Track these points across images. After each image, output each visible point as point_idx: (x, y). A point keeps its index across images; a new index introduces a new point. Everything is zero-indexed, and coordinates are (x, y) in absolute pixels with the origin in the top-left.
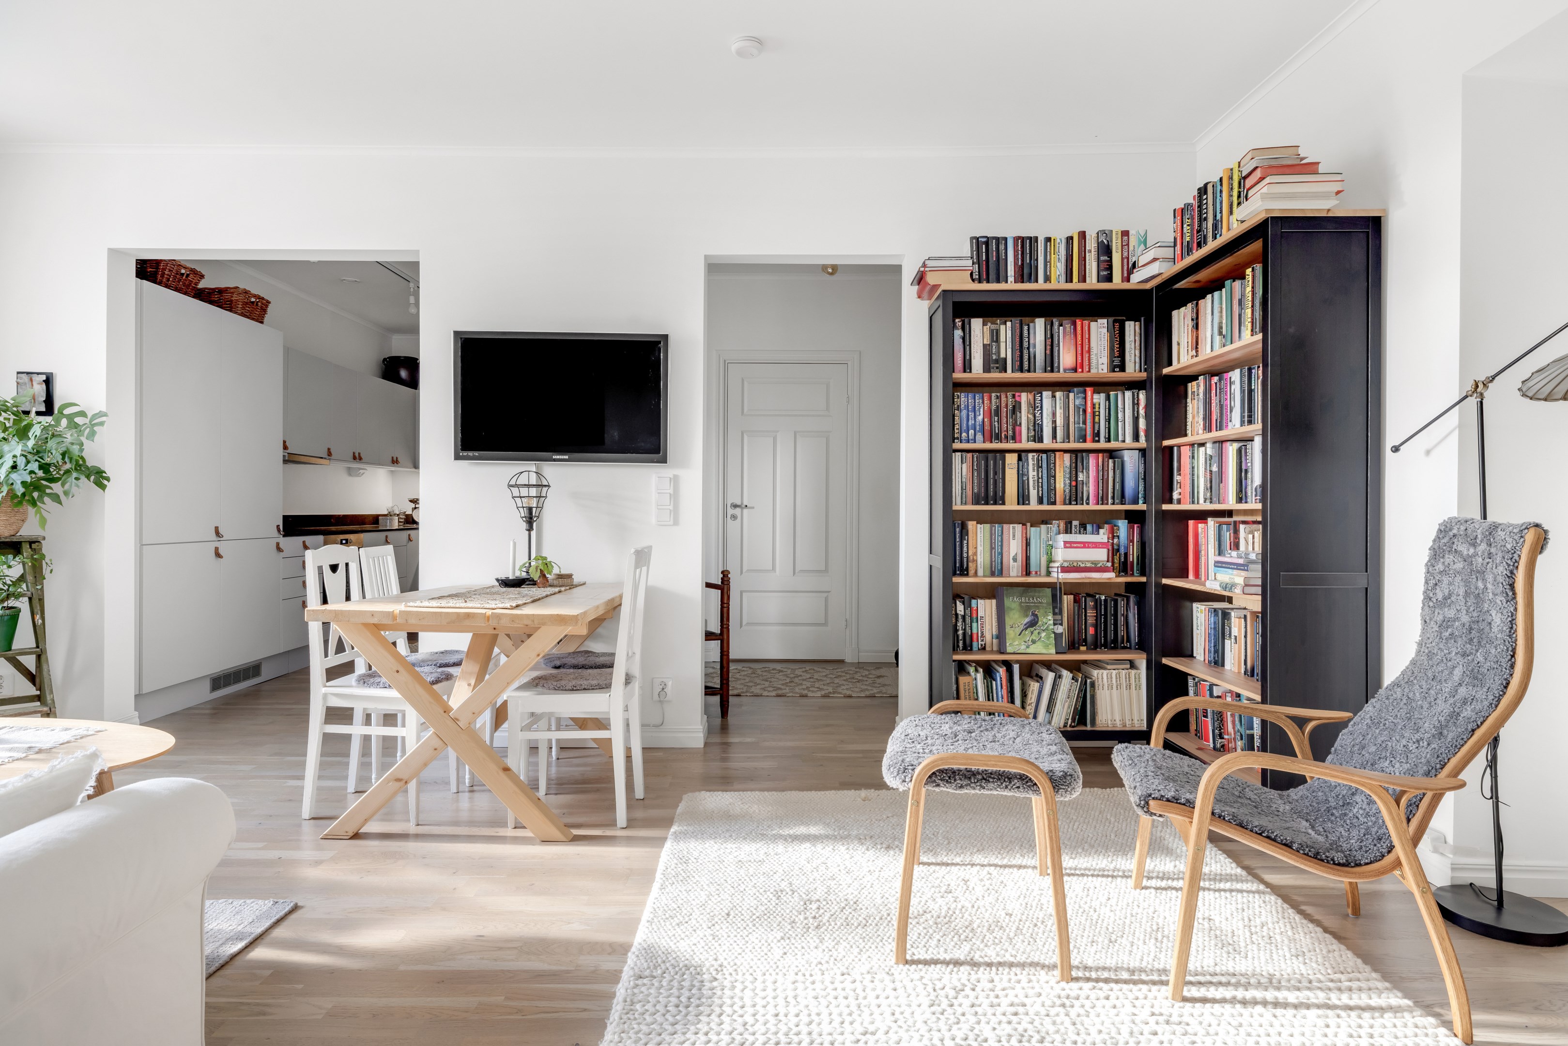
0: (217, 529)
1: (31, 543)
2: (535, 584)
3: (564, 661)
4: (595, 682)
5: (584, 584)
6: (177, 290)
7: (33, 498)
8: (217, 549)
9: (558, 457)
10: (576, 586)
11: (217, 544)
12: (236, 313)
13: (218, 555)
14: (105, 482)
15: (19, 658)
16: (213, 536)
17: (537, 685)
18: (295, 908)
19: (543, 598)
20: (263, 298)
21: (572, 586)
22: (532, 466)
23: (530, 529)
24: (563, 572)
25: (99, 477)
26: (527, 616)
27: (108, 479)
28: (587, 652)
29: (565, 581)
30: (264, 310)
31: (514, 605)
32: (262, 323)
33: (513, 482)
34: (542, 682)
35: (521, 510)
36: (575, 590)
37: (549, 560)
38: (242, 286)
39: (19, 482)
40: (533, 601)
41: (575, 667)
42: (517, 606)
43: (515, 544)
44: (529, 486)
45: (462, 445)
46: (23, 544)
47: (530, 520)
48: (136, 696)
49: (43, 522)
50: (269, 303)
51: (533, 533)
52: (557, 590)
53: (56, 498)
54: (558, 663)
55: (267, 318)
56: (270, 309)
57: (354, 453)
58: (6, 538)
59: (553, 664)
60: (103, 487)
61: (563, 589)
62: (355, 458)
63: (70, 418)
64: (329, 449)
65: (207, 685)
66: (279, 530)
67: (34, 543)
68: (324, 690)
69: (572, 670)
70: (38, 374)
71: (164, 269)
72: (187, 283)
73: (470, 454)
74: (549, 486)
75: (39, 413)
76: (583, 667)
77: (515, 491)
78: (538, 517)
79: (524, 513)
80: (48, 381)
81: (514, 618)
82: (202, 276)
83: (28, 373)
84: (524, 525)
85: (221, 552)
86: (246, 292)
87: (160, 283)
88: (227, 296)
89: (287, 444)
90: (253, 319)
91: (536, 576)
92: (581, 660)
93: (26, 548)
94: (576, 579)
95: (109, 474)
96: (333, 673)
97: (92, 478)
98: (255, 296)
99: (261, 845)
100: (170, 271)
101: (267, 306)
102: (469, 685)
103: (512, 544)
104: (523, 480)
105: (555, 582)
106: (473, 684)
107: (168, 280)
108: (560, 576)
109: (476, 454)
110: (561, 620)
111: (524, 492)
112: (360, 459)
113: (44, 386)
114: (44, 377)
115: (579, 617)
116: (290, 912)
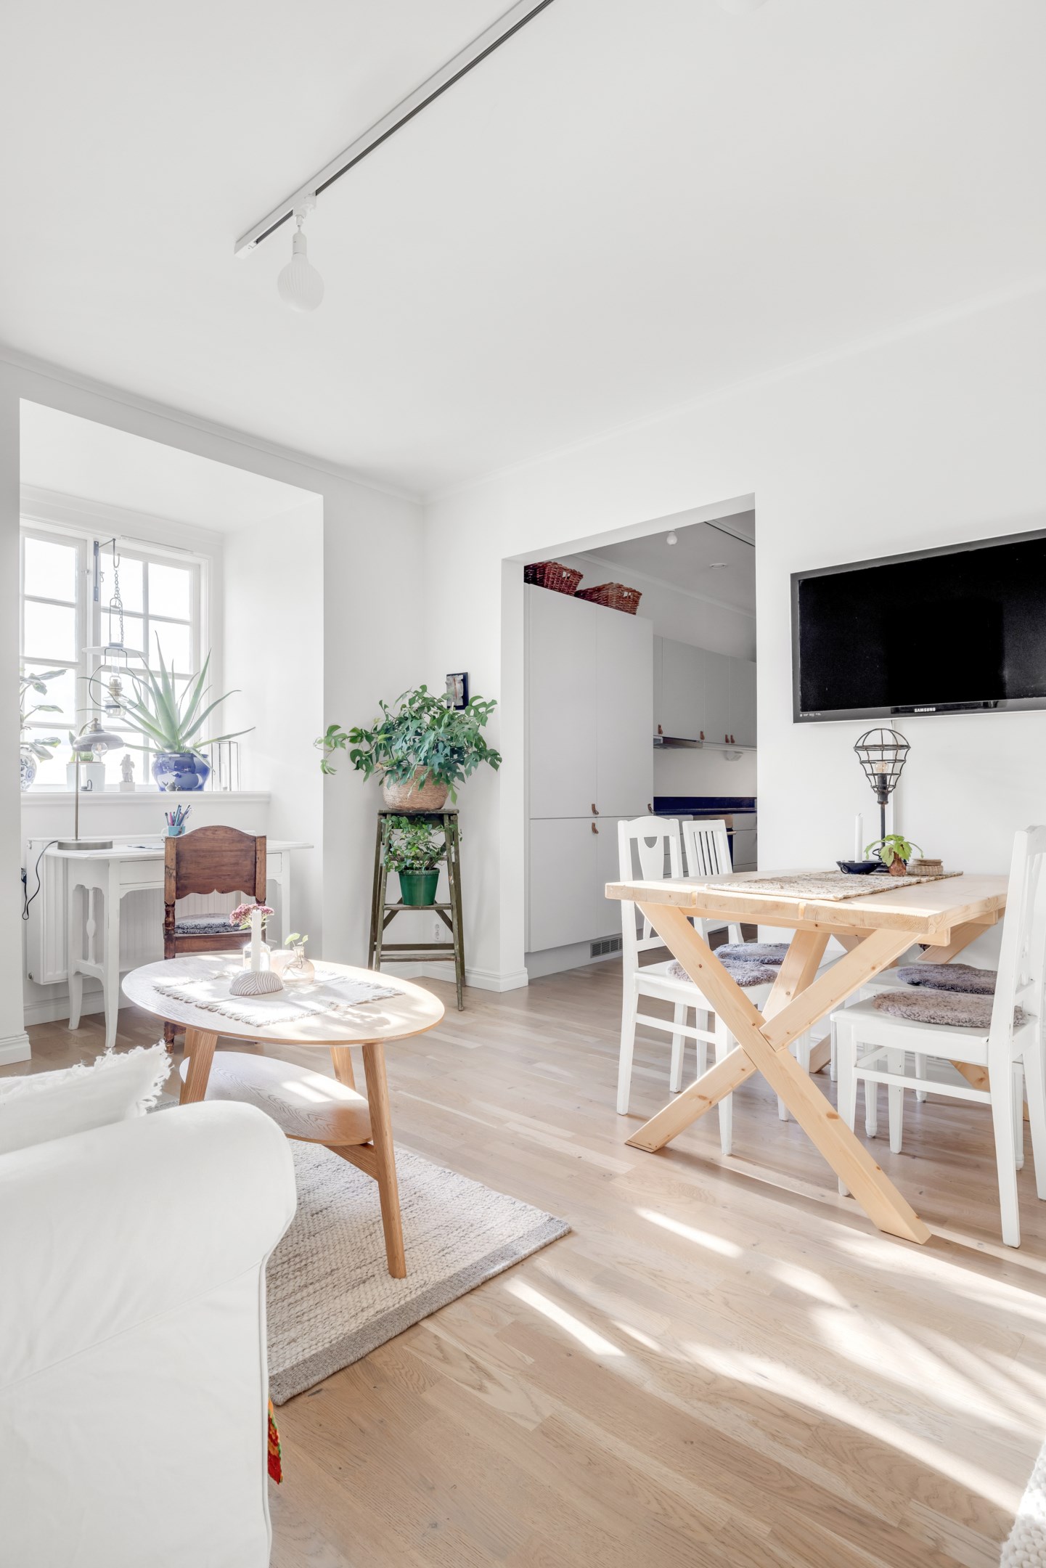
0: (593, 806)
1: (450, 815)
2: (888, 872)
3: (927, 976)
4: (964, 1016)
5: (960, 874)
6: (560, 590)
7: (447, 775)
8: (594, 825)
9: (922, 710)
10: (947, 877)
11: (594, 820)
12: (611, 607)
13: (595, 831)
14: (498, 763)
15: (445, 911)
16: (590, 813)
17: (879, 1007)
18: (569, 1233)
19: (889, 890)
20: (635, 591)
21: (940, 877)
22: (886, 723)
23: (883, 800)
24: (927, 857)
25: (494, 758)
26: (855, 913)
27: (500, 760)
28: (962, 967)
29: (931, 869)
30: (636, 602)
31: (841, 896)
32: (634, 614)
33: (860, 744)
34: (887, 1003)
35: (871, 777)
36: (944, 883)
37: (905, 840)
38: (615, 582)
39: (437, 763)
40: (873, 893)
41: (941, 986)
42: (846, 898)
43: (861, 821)
44: (883, 747)
45: (802, 705)
46: (445, 816)
47: (883, 790)
48: (526, 954)
49: (455, 798)
50: (641, 594)
51: (889, 808)
52: (914, 880)
53: (461, 776)
54: (917, 978)
55: (639, 609)
56: (641, 601)
57: (726, 736)
58: (433, 810)
59: (909, 978)
60: (496, 767)
61: (924, 879)
62: (727, 741)
63: (476, 708)
64: (702, 733)
65: (588, 951)
66: (650, 809)
67: (452, 815)
68: (636, 975)
69: (934, 991)
70: (459, 674)
71: (549, 573)
72: (568, 583)
73: (812, 714)
74: (908, 747)
75: (458, 708)
76: (953, 988)
77: (864, 755)
78: (894, 787)
79: (875, 781)
80: (465, 680)
81: (836, 914)
82: (581, 576)
83: (452, 675)
84: (876, 797)
85: (597, 828)
86: (620, 587)
87: (546, 587)
88: (604, 593)
89: (662, 728)
90: (627, 611)
91: (888, 861)
92: (951, 977)
93: (446, 818)
94: (947, 867)
95: (502, 756)
96: (647, 958)
97: (489, 759)
98: (629, 590)
99: (569, 1134)
100: (554, 574)
101: (638, 598)
102: (788, 993)
103: (857, 818)
104: (874, 739)
105: (916, 871)
106: (792, 993)
107: (553, 582)
108: (923, 863)
109: (819, 714)
110: (906, 923)
111: (875, 755)
112: (733, 741)
113: (462, 684)
114: (461, 677)
115: (931, 921)
116: (561, 1237)
